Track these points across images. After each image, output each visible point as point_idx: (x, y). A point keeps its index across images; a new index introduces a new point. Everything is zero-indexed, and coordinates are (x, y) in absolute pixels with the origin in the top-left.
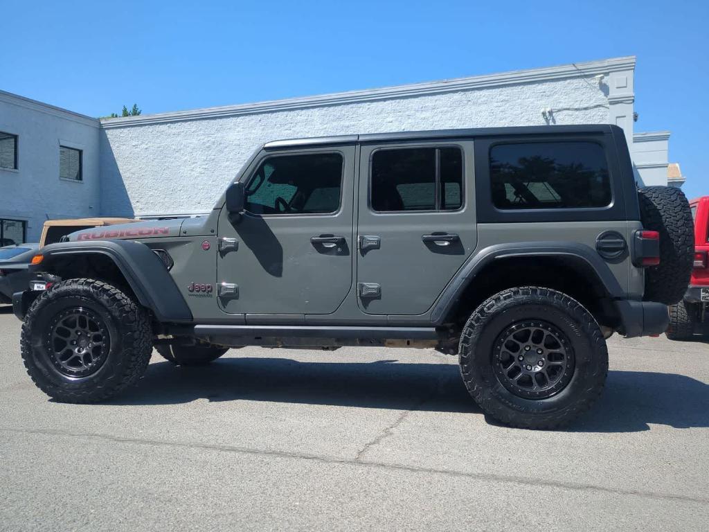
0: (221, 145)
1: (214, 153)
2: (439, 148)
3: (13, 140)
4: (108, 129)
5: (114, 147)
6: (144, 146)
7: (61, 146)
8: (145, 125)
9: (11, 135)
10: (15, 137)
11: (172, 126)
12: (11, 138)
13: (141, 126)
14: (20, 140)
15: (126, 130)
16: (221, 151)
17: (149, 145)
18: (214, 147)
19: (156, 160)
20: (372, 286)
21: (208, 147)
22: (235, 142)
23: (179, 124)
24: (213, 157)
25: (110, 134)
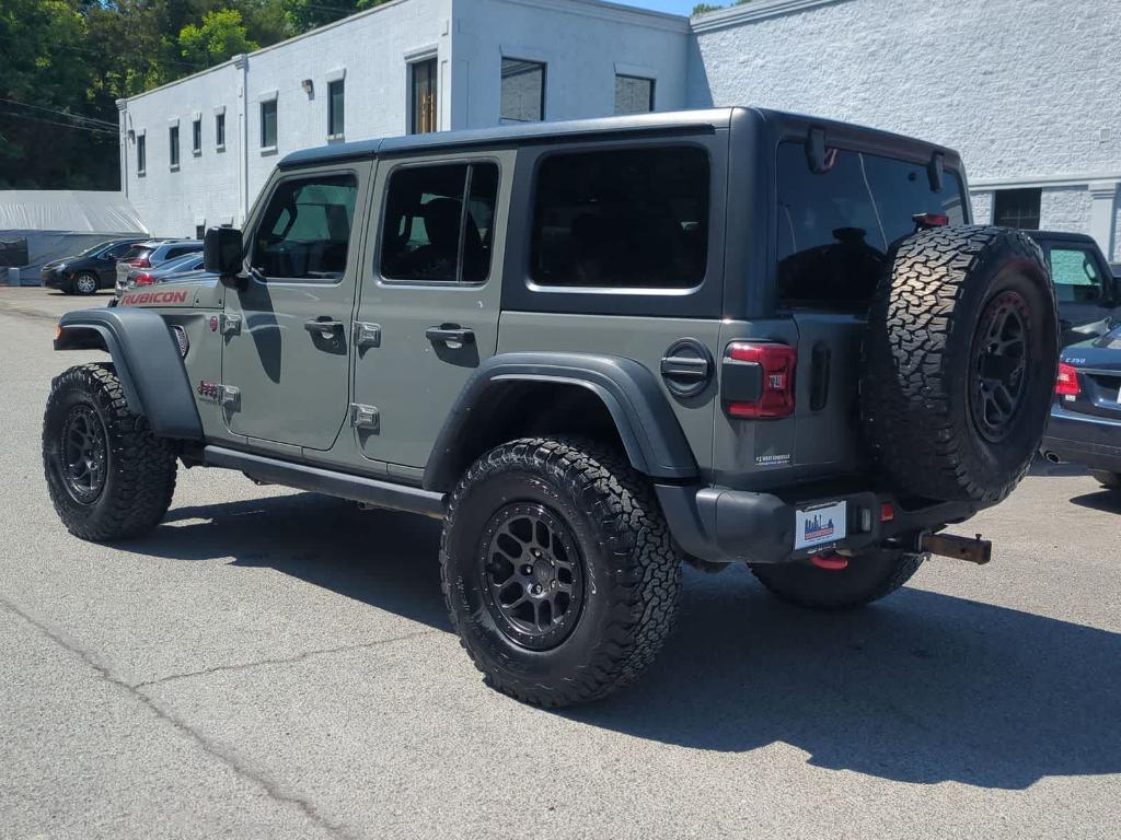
0: (898, 48)
1: (881, 68)
2: (473, 164)
3: (539, 73)
4: (702, 33)
5: (710, 65)
6: (760, 62)
7: (617, 75)
8: (762, 20)
9: (533, 63)
10: (543, 66)
11: (810, 15)
12: (536, 69)
13: (755, 22)
14: (549, 69)
15: (729, 34)
16: (897, 60)
17: (769, 58)
18: (883, 52)
19: (778, 89)
20: (367, 410)
21: (872, 54)
22: (925, 40)
23: (823, 10)
24: (880, 74)
25: (704, 43)
